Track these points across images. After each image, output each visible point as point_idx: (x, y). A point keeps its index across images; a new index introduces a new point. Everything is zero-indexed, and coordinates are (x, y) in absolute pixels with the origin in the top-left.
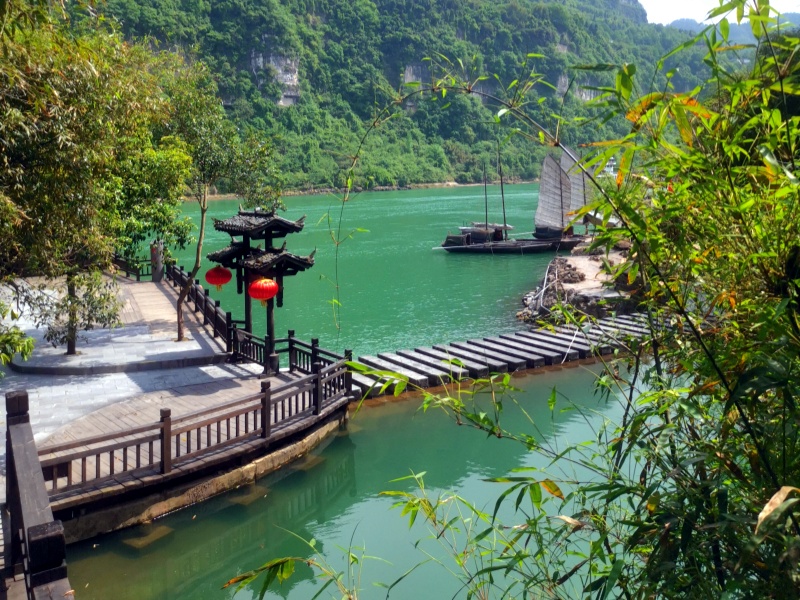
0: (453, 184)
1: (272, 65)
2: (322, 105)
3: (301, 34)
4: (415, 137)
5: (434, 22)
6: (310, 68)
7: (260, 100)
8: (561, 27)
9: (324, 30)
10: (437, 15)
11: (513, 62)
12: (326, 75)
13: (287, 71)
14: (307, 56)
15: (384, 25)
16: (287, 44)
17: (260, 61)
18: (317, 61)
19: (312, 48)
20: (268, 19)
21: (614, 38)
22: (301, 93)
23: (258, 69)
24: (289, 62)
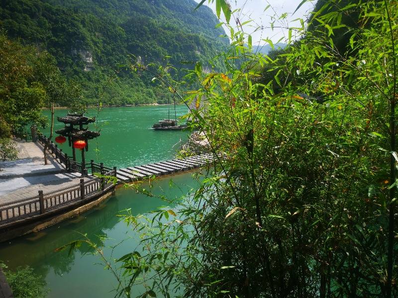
0: (156, 104)
1: (81, 53)
2: (103, 71)
3: (92, 40)
4: (141, 86)
5: (148, 39)
6: (97, 55)
7: (76, 68)
8: (198, 44)
9: (103, 39)
10: (150, 36)
11: (180, 57)
12: (104, 59)
13: (87, 56)
14: (96, 50)
15: (128, 39)
16: (87, 44)
17: (75, 52)
18: (100, 52)
19: (98, 47)
20: (78, 33)
21: (218, 49)
22: (93, 66)
23: (74, 55)
24: (88, 52)
